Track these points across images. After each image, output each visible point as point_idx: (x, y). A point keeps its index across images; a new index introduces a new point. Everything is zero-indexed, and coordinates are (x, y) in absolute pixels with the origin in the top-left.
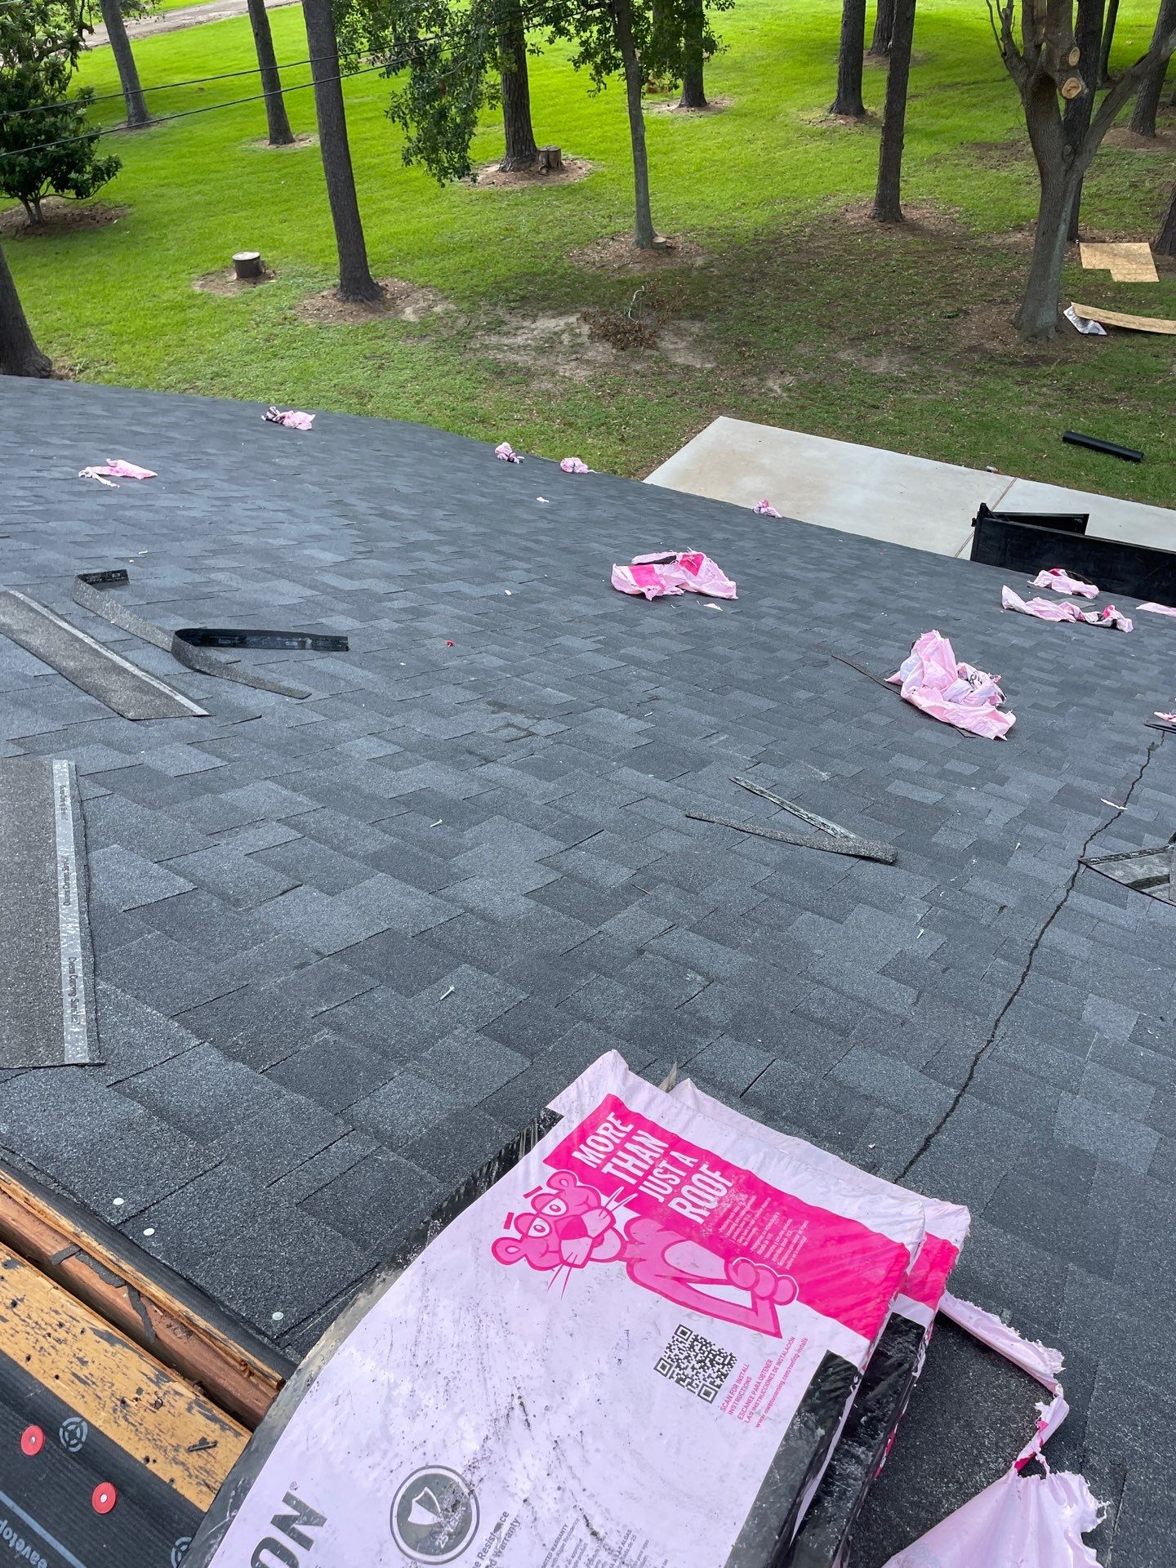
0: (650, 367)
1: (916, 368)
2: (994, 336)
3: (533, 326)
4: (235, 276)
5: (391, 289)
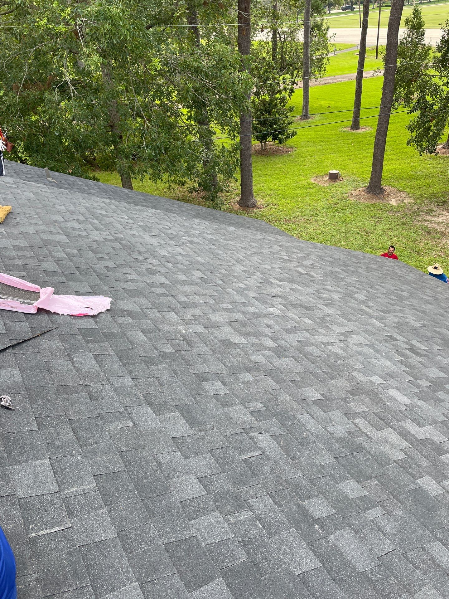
3: (447, 214)
4: (328, 178)
5: (388, 190)
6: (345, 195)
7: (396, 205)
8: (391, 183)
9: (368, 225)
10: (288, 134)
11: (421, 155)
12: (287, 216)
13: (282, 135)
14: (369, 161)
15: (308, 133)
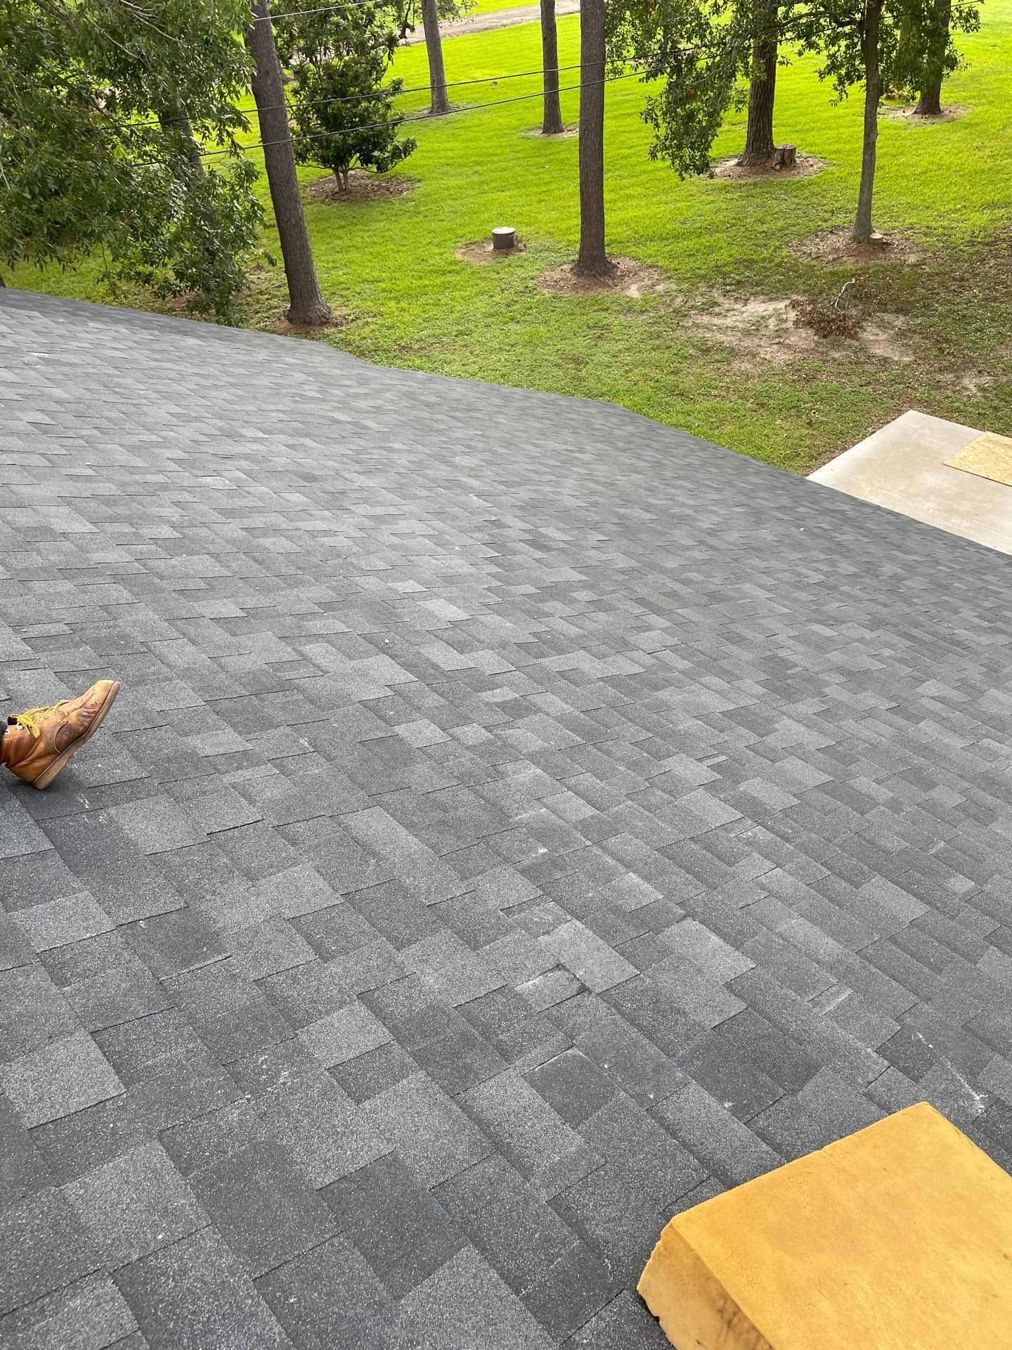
0: (848, 356)
3: (743, 309)
4: (492, 246)
5: (622, 267)
6: (531, 283)
7: (640, 297)
8: (630, 250)
9: (580, 345)
10: (397, 149)
11: (683, 178)
12: (402, 338)
13: (381, 150)
15: (447, 145)
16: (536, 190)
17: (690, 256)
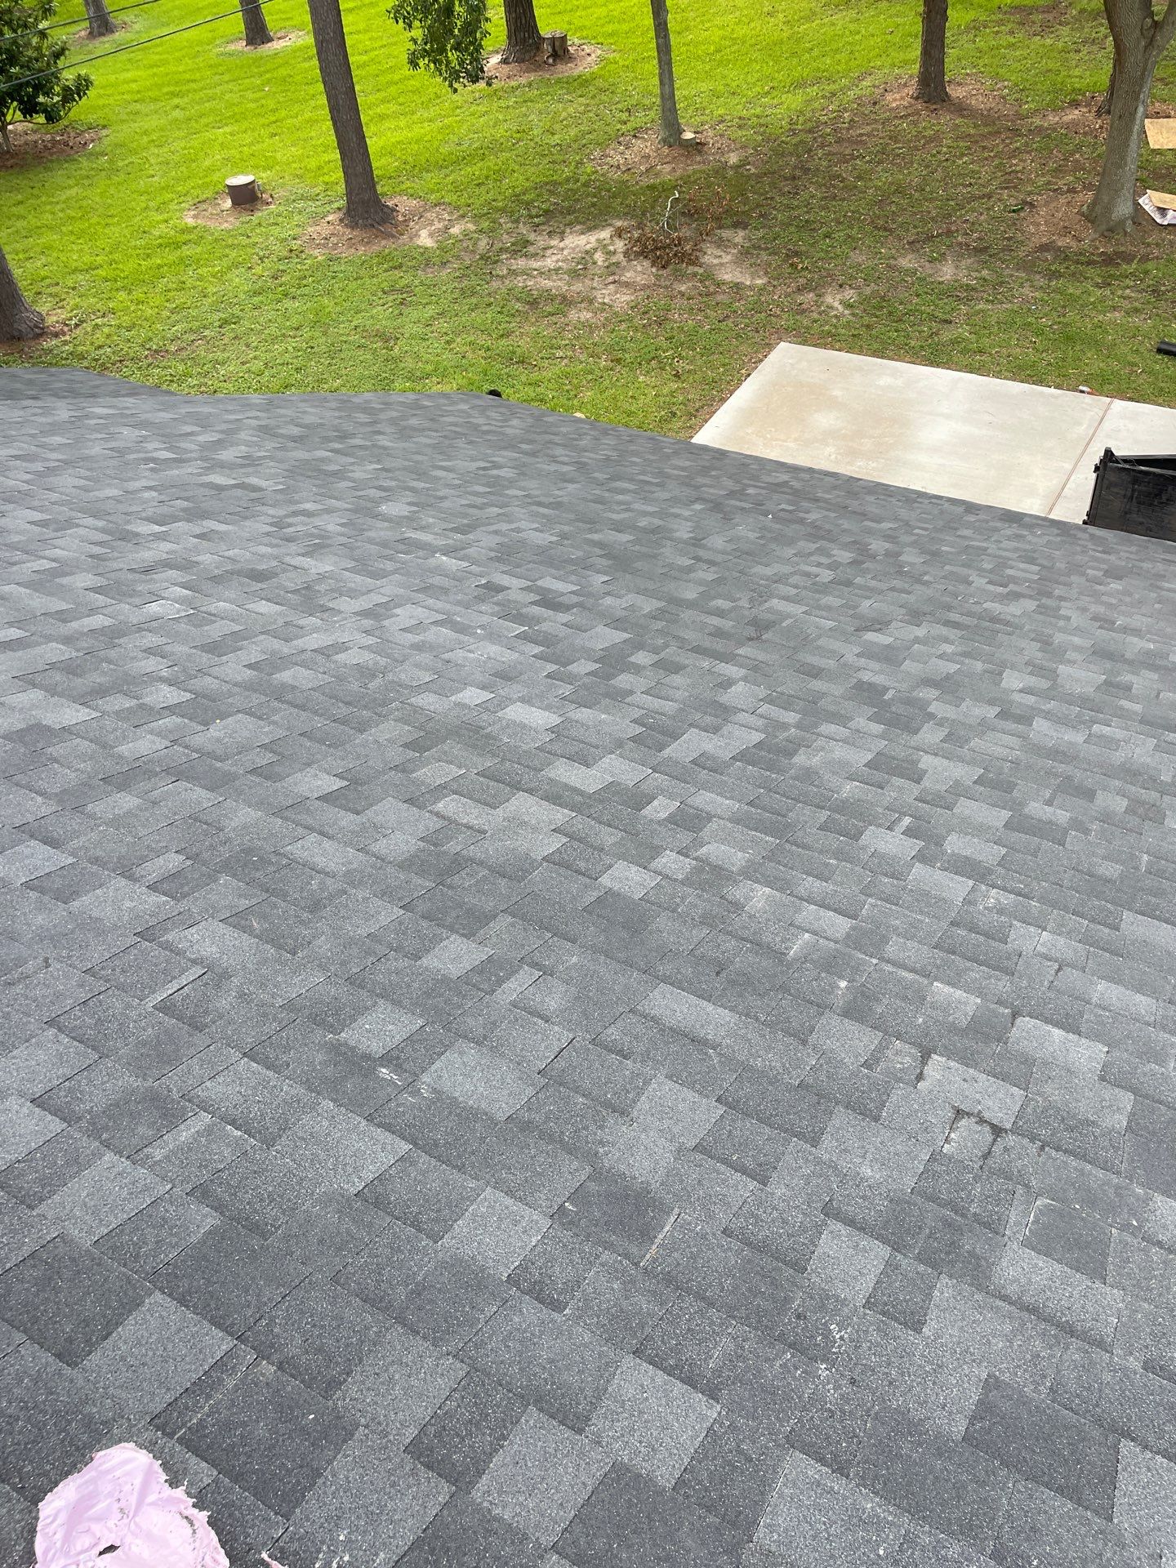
0: (695, 287)
1: (985, 273)
2: (1066, 231)
3: (562, 245)
4: (228, 203)
5: (402, 209)
6: (295, 244)
7: (435, 245)
8: (404, 187)
9: (381, 315)
10: (66, 89)
11: (455, 91)
12: (150, 339)
13: (47, 94)
14: (325, 132)
15: (129, 75)
16: (263, 121)
17: (478, 185)
